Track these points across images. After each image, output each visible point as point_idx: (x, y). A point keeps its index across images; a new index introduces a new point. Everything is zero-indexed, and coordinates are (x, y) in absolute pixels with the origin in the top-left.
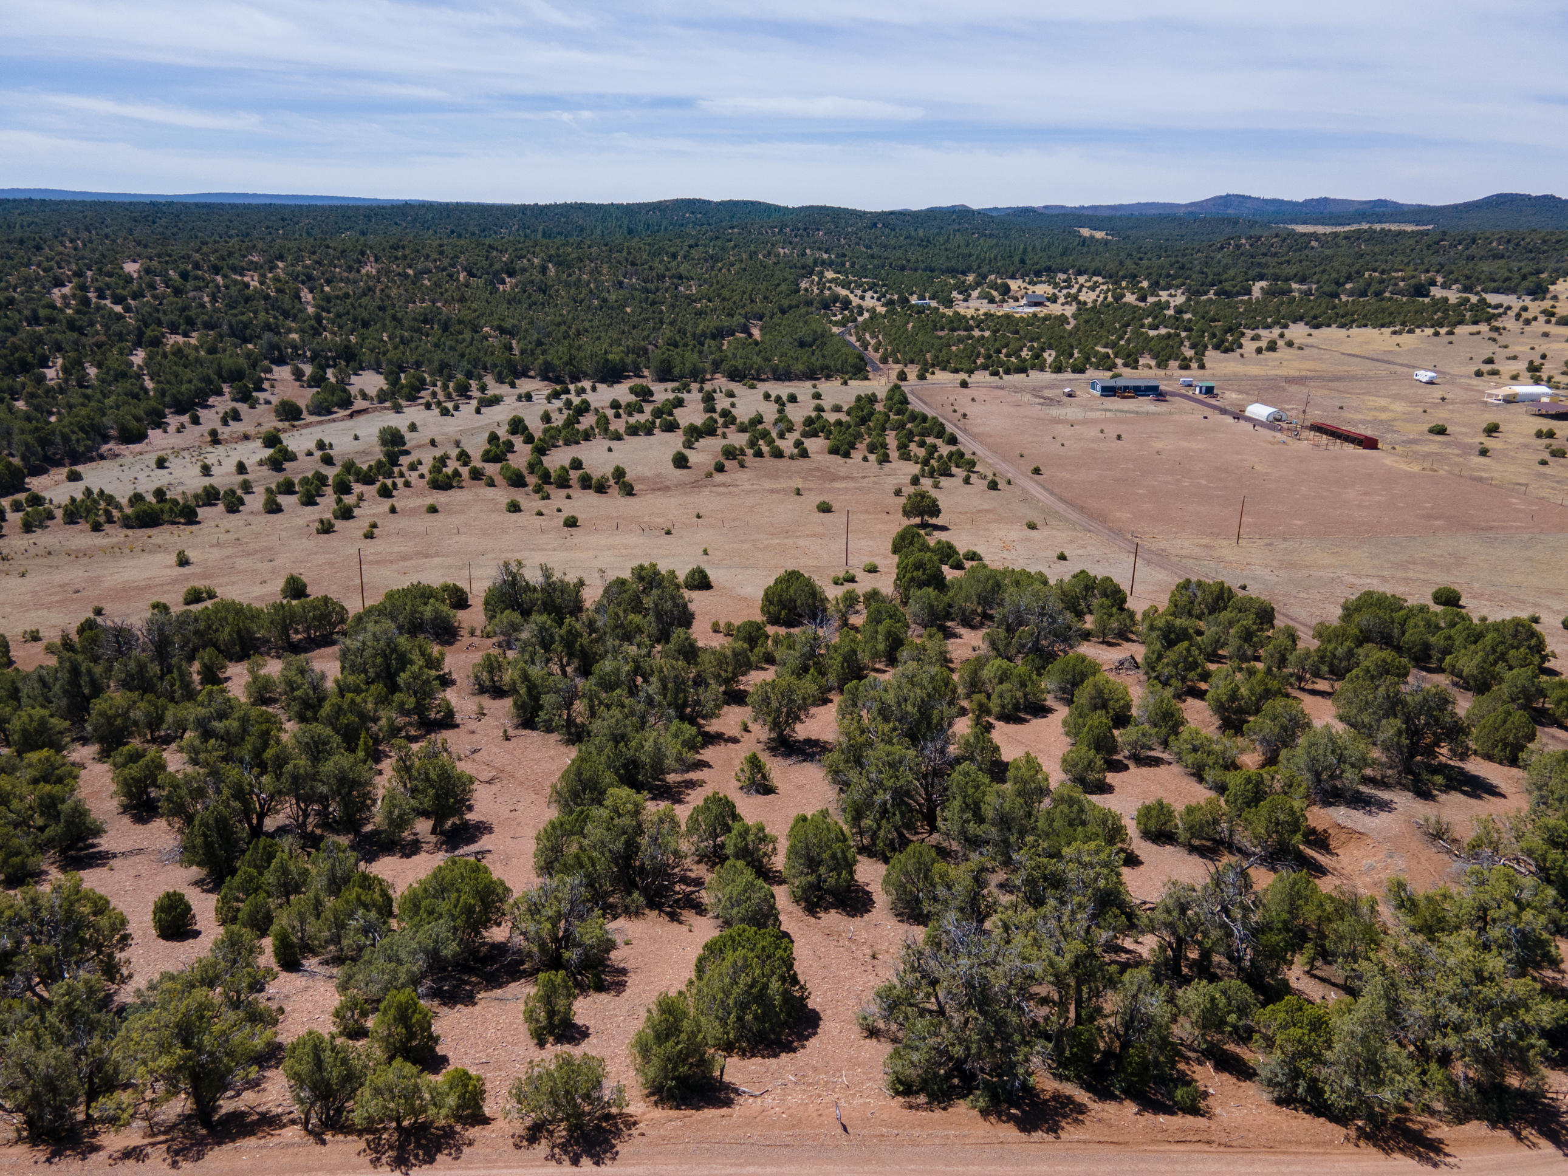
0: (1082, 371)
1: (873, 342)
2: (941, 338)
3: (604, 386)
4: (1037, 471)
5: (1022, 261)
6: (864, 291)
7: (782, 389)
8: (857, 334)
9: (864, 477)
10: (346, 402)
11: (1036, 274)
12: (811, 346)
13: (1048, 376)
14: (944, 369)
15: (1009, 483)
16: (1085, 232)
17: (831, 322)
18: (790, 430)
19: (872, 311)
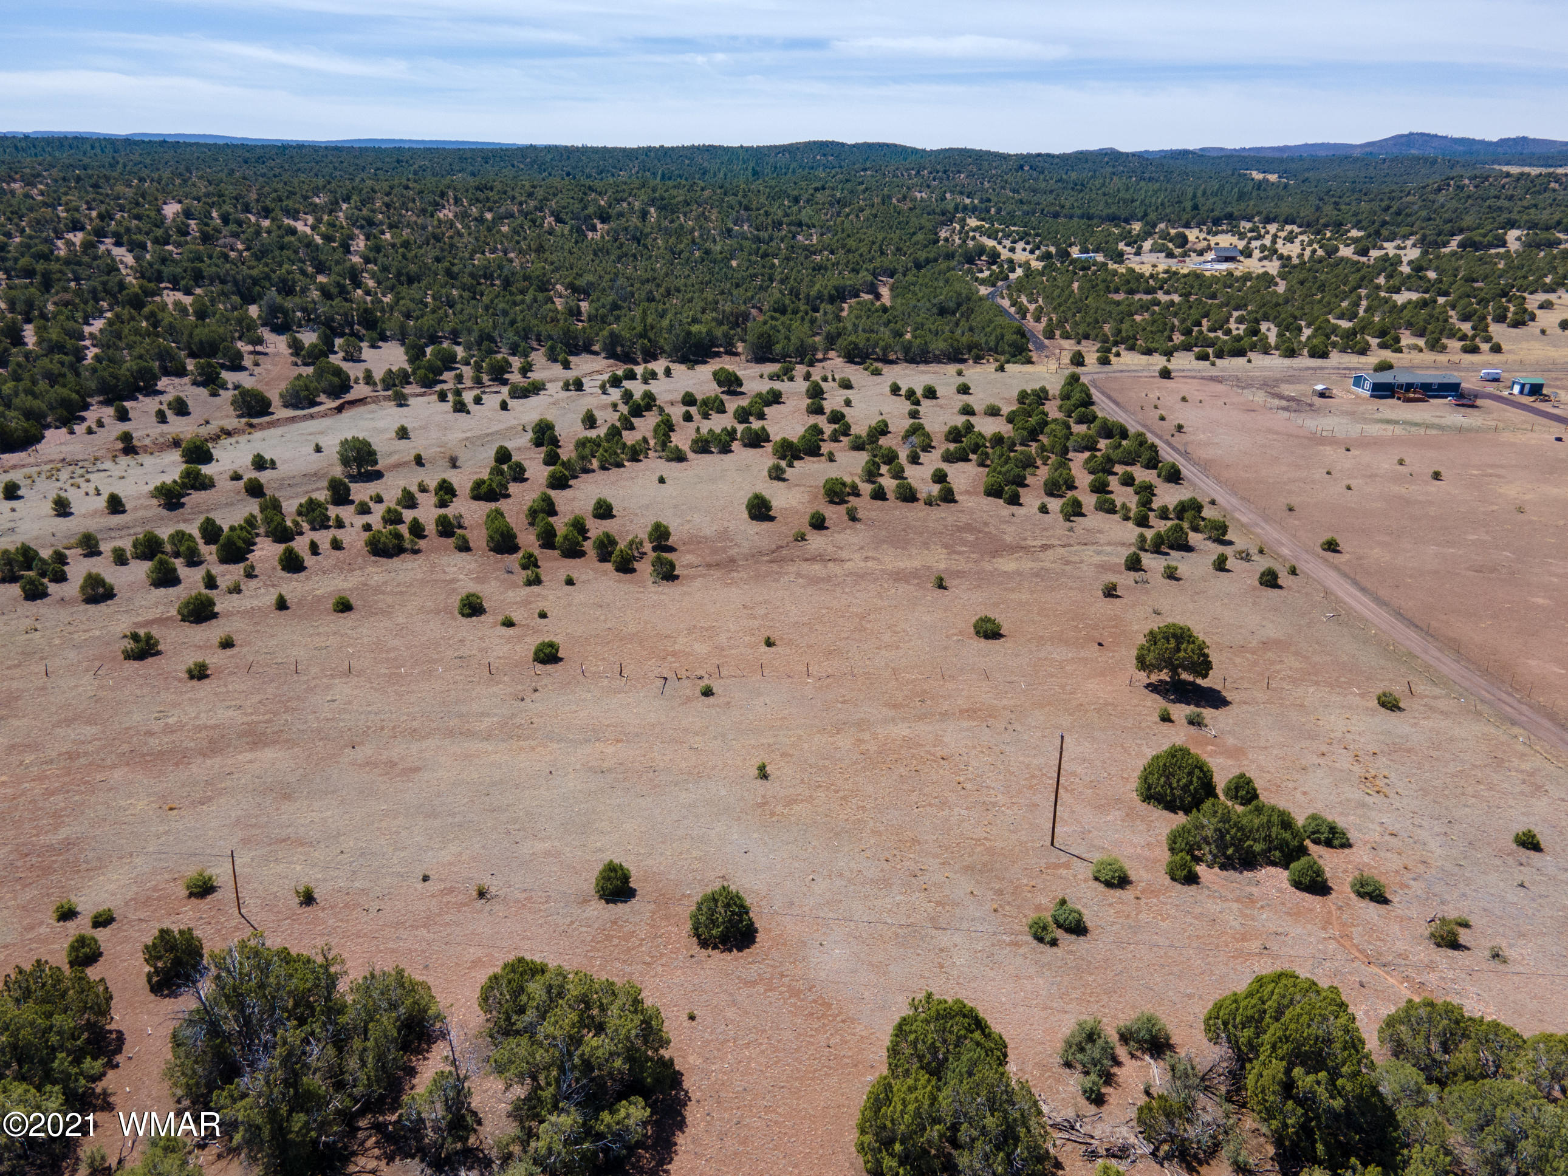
0: (1324, 355)
1: (1032, 307)
2: (1118, 303)
3: (683, 367)
4: (1331, 546)
5: (1195, 207)
6: (1014, 242)
7: (914, 378)
8: (1010, 297)
9: (1045, 547)
10: (340, 386)
11: (1216, 222)
12: (954, 313)
13: (1275, 363)
14: (1131, 348)
15: (1293, 571)
16: (1257, 176)
17: (977, 279)
18: (927, 448)
19: (1026, 265)
